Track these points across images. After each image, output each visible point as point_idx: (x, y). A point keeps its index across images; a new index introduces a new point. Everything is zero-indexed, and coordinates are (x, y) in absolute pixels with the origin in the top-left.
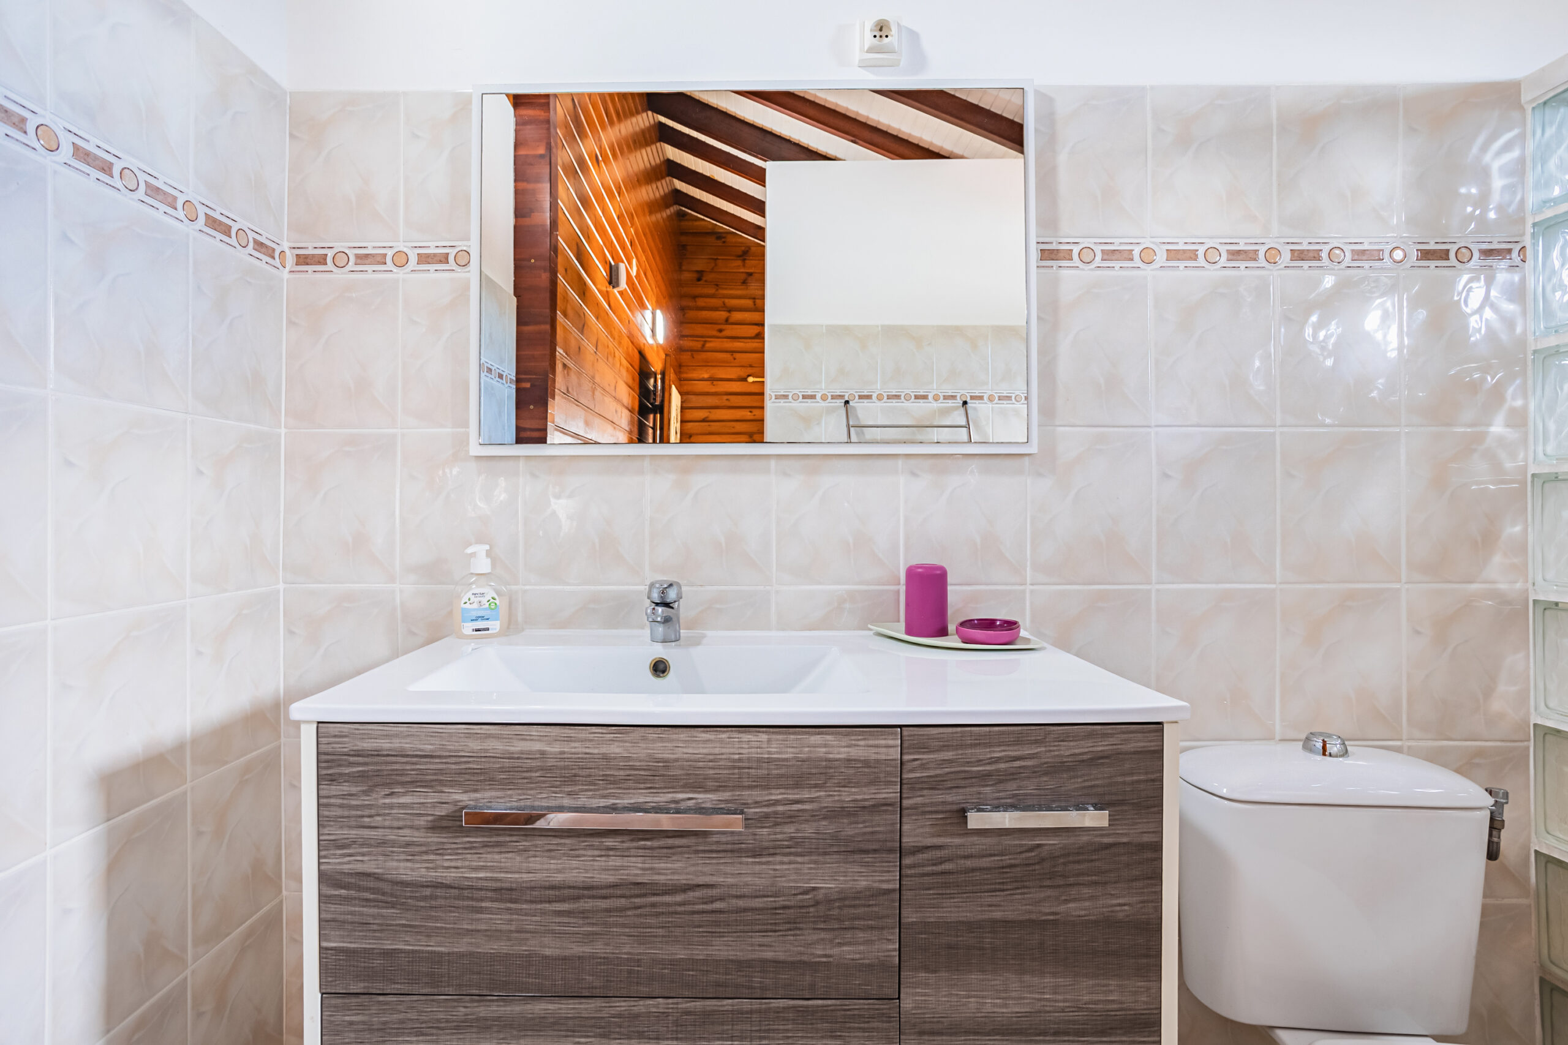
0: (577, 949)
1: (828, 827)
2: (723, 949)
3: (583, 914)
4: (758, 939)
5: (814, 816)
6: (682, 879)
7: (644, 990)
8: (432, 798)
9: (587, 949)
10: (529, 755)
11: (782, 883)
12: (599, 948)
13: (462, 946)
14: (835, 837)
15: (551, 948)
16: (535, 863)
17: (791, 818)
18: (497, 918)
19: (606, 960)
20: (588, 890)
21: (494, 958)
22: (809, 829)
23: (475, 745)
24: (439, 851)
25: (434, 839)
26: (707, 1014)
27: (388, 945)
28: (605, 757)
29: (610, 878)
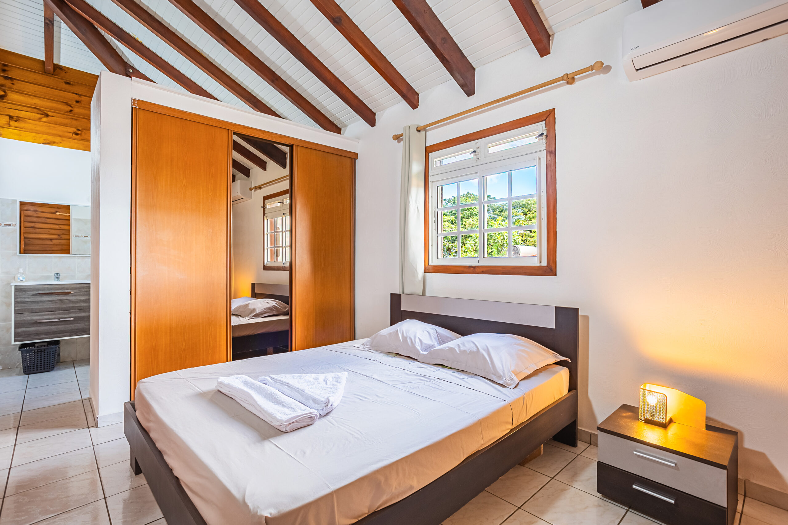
0: (52, 307)
1: (84, 293)
2: (71, 305)
3: (53, 303)
4: (75, 304)
5: (82, 292)
6: (66, 299)
7: (60, 310)
8: (32, 292)
9: (53, 307)
10: (46, 288)
11: (78, 298)
12: (55, 306)
13: (36, 307)
14: (84, 294)
15: (48, 307)
16: (46, 298)
17: (79, 292)
18: (41, 304)
19: (55, 307)
20: (54, 301)
21: (40, 308)
22: (81, 293)
23: (38, 287)
24: (33, 298)
25: (32, 297)
26: (68, 312)
27: (25, 308)
28: (56, 287)
29: (56, 299)
